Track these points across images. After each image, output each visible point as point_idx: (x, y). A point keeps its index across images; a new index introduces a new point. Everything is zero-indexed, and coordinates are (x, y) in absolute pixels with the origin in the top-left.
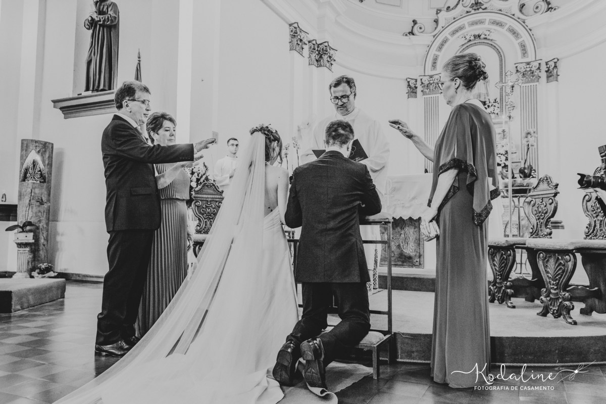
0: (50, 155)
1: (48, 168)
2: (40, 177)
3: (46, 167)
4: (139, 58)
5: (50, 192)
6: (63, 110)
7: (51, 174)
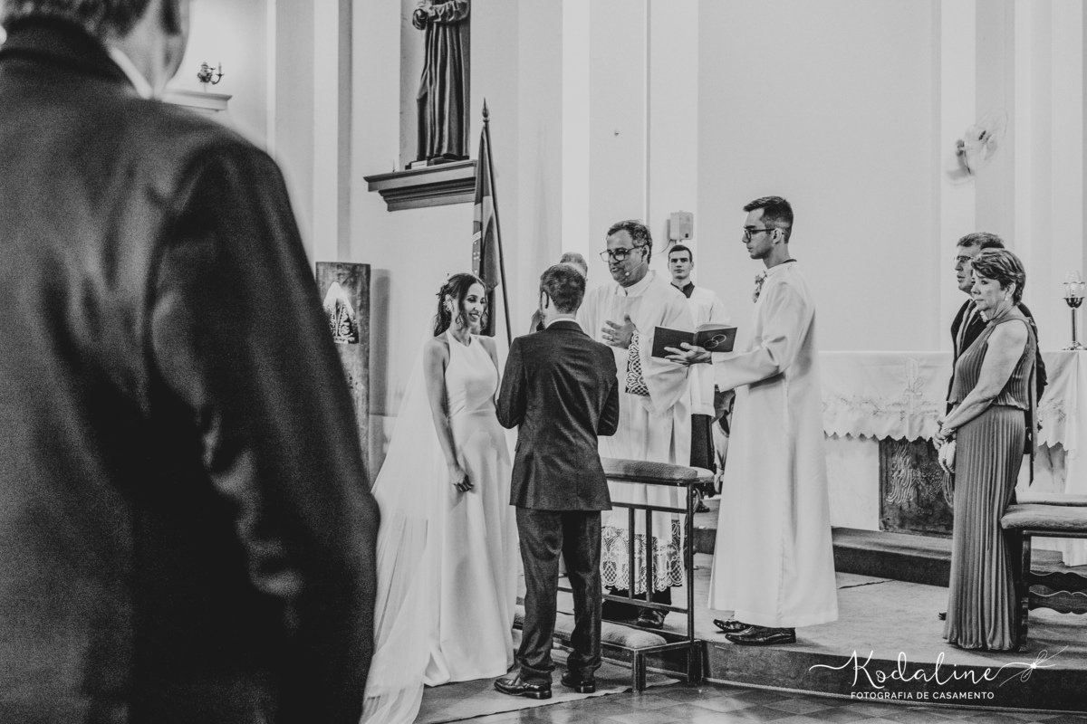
0: (364, 288)
1: (362, 314)
2: (349, 333)
3: (358, 313)
4: (485, 115)
5: (368, 358)
6: (386, 194)
7: (367, 324)
